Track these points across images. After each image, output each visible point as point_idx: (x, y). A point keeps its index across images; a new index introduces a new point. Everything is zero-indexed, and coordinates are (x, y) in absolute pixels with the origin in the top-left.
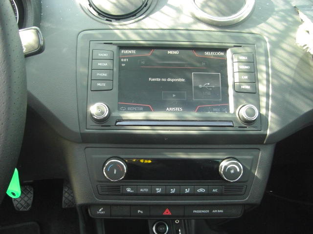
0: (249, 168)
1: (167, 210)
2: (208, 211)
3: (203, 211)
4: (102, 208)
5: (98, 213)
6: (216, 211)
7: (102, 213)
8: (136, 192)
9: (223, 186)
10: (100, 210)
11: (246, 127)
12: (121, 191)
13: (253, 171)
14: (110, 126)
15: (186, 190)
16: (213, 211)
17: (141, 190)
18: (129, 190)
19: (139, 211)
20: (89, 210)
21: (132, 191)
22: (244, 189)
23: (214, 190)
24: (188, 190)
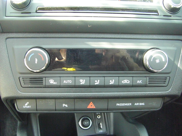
0: (172, 60)
1: (91, 104)
2: (130, 104)
3: (126, 104)
4: (28, 103)
5: (24, 107)
6: (138, 104)
7: (28, 107)
8: (59, 84)
9: (148, 78)
10: (26, 104)
11: (171, 16)
12: (44, 83)
13: (176, 62)
14: (30, 13)
15: (111, 81)
16: (135, 104)
17: (64, 82)
18: (52, 82)
19: (64, 105)
20: (15, 105)
21: (55, 83)
22: (167, 81)
23: (138, 82)
24: (112, 81)
